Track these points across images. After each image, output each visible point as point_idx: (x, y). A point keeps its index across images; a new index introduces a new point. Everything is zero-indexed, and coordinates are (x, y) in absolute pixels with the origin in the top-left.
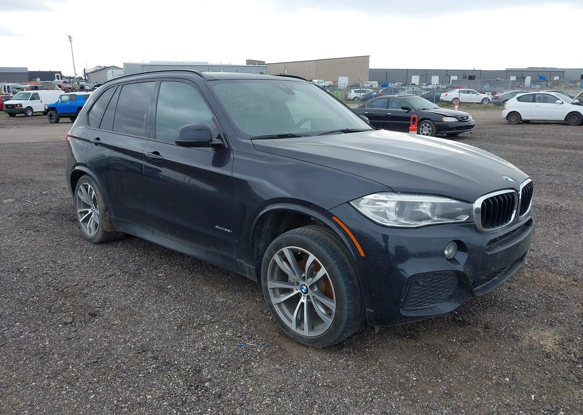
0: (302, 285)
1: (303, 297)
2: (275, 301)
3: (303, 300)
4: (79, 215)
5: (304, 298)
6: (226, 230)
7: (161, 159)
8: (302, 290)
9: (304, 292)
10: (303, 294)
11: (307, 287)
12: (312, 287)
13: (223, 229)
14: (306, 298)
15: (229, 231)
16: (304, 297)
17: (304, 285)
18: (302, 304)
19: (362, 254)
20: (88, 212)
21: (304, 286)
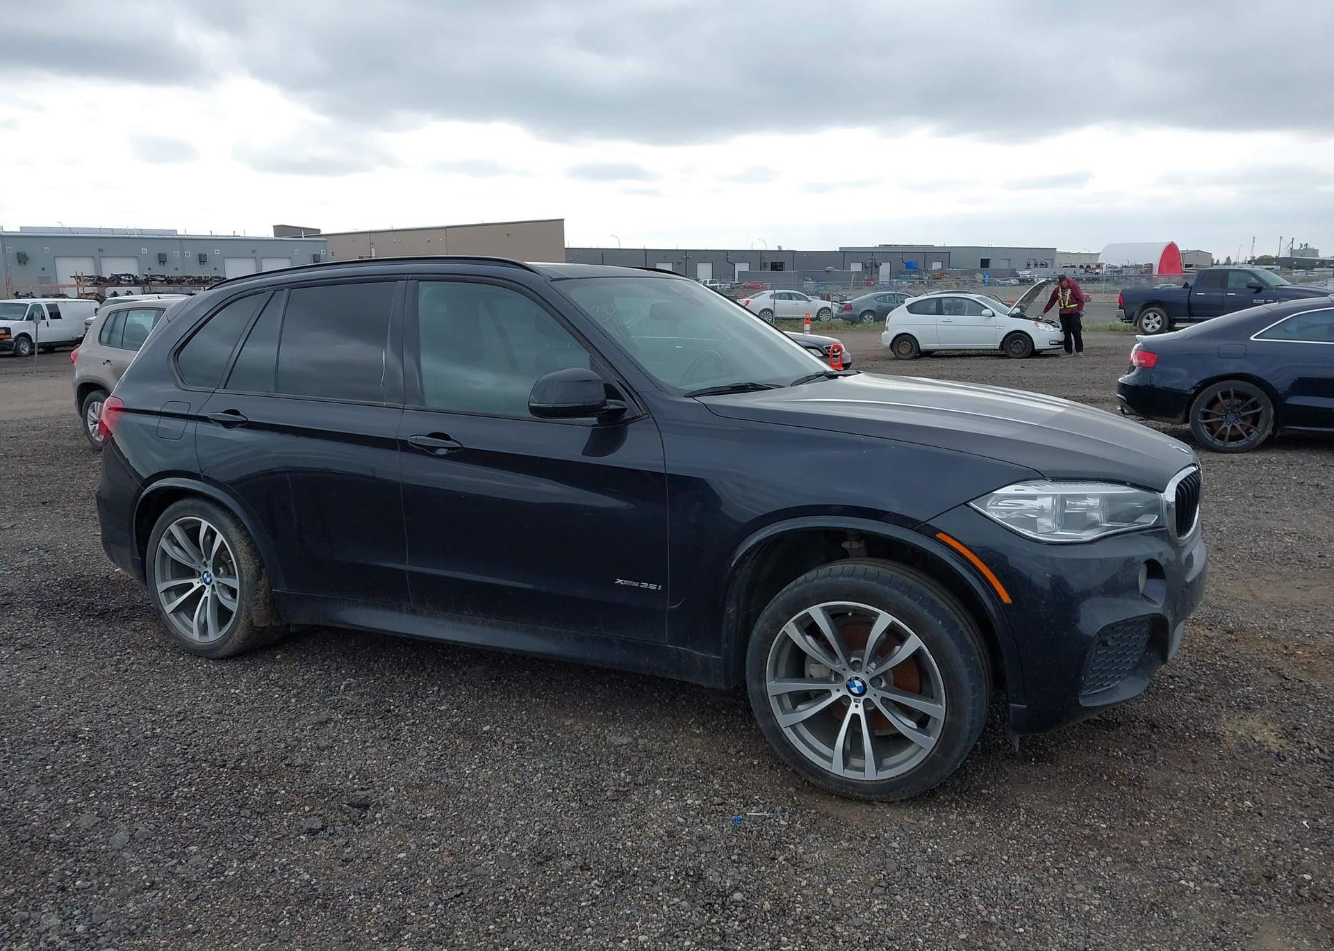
0: (850, 680)
1: (853, 704)
2: (784, 720)
3: (856, 708)
4: (162, 597)
5: (857, 706)
6: (645, 585)
7: (458, 448)
8: (852, 689)
9: (857, 692)
10: (852, 697)
11: (863, 682)
12: (875, 681)
13: (636, 584)
14: (861, 705)
15: (653, 587)
16: (856, 704)
17: (857, 678)
18: (855, 718)
19: (1006, 599)
20: (191, 586)
21: (855, 681)
